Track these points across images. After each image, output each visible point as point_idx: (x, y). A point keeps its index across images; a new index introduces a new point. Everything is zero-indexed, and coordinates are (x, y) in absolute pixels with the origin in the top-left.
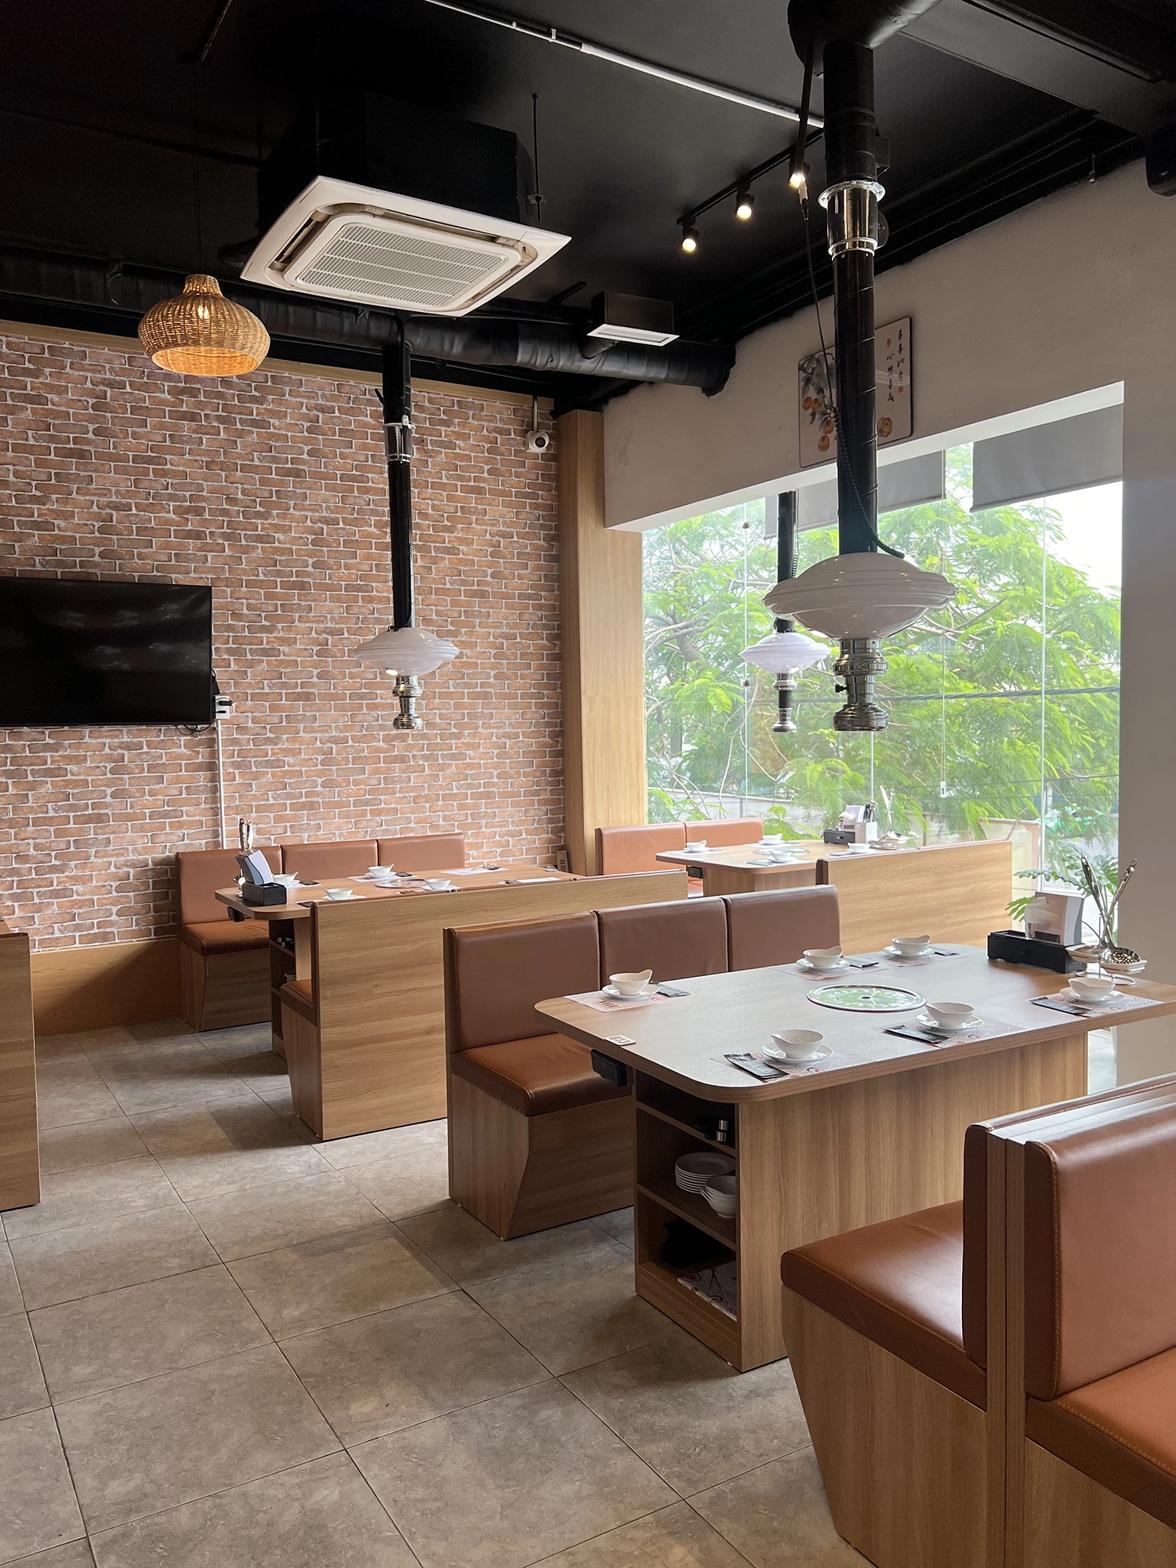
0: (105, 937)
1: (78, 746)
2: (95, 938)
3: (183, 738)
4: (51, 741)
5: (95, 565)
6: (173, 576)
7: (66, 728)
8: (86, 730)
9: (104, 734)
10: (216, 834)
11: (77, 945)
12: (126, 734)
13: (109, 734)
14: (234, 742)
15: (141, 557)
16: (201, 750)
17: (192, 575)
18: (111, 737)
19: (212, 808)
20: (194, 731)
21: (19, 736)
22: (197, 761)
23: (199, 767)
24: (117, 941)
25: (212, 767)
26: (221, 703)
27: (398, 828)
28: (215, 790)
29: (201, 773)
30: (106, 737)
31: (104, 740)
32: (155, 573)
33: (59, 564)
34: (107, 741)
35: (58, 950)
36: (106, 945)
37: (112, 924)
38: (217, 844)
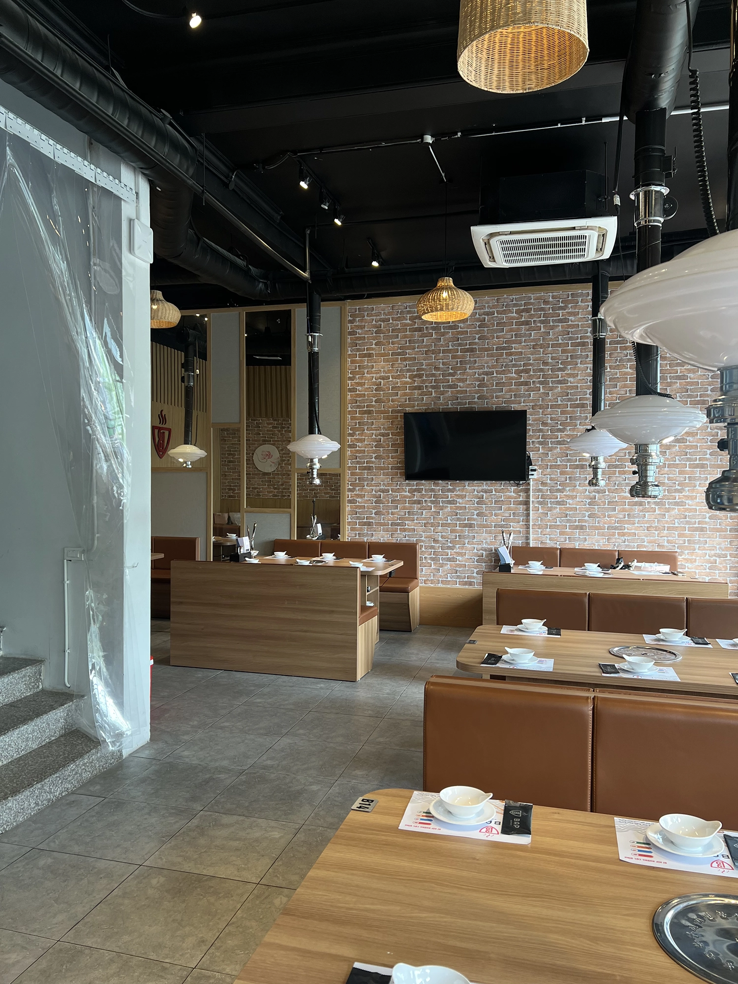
0: (471, 584)
1: (463, 490)
2: (466, 583)
3: (512, 488)
4: (451, 488)
5: (475, 403)
6: (512, 405)
7: (458, 481)
8: (467, 483)
9: (475, 485)
10: (527, 538)
11: (458, 585)
12: (485, 485)
13: (477, 485)
14: (540, 490)
15: (497, 397)
16: (521, 494)
17: (522, 404)
18: (478, 486)
19: (526, 525)
20: (518, 484)
21: (437, 485)
22: (519, 500)
23: (520, 503)
24: (476, 586)
25: (527, 503)
26: (532, 470)
27: (636, 544)
28: (528, 515)
29: (521, 506)
30: (476, 486)
31: (474, 488)
32: (503, 405)
33: (459, 404)
34: (476, 488)
35: (449, 586)
36: (471, 587)
37: (474, 578)
38: (528, 544)
